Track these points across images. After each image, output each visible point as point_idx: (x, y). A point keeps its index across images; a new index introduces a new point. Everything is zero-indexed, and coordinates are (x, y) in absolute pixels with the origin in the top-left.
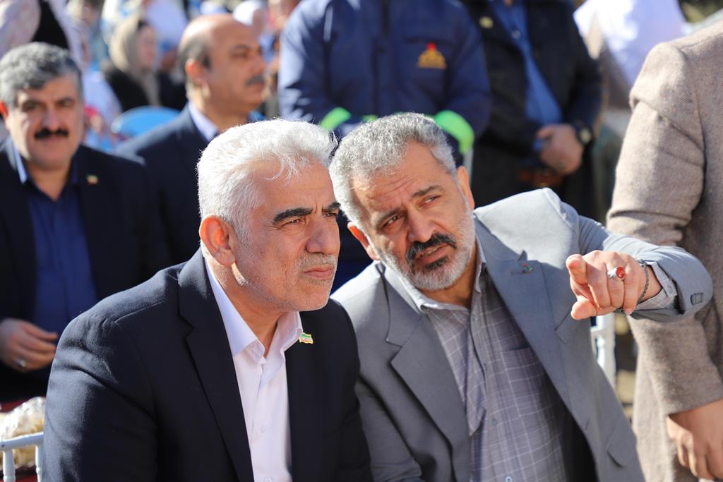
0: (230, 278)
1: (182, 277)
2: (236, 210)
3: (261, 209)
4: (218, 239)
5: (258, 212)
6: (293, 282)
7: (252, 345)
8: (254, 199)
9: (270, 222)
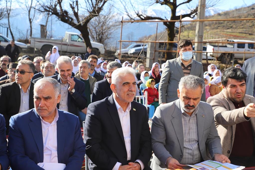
0: (116, 96)
1: (109, 99)
2: (116, 83)
3: (121, 82)
4: (114, 88)
5: (120, 83)
6: (126, 96)
7: (120, 108)
8: (120, 80)
9: (122, 84)
